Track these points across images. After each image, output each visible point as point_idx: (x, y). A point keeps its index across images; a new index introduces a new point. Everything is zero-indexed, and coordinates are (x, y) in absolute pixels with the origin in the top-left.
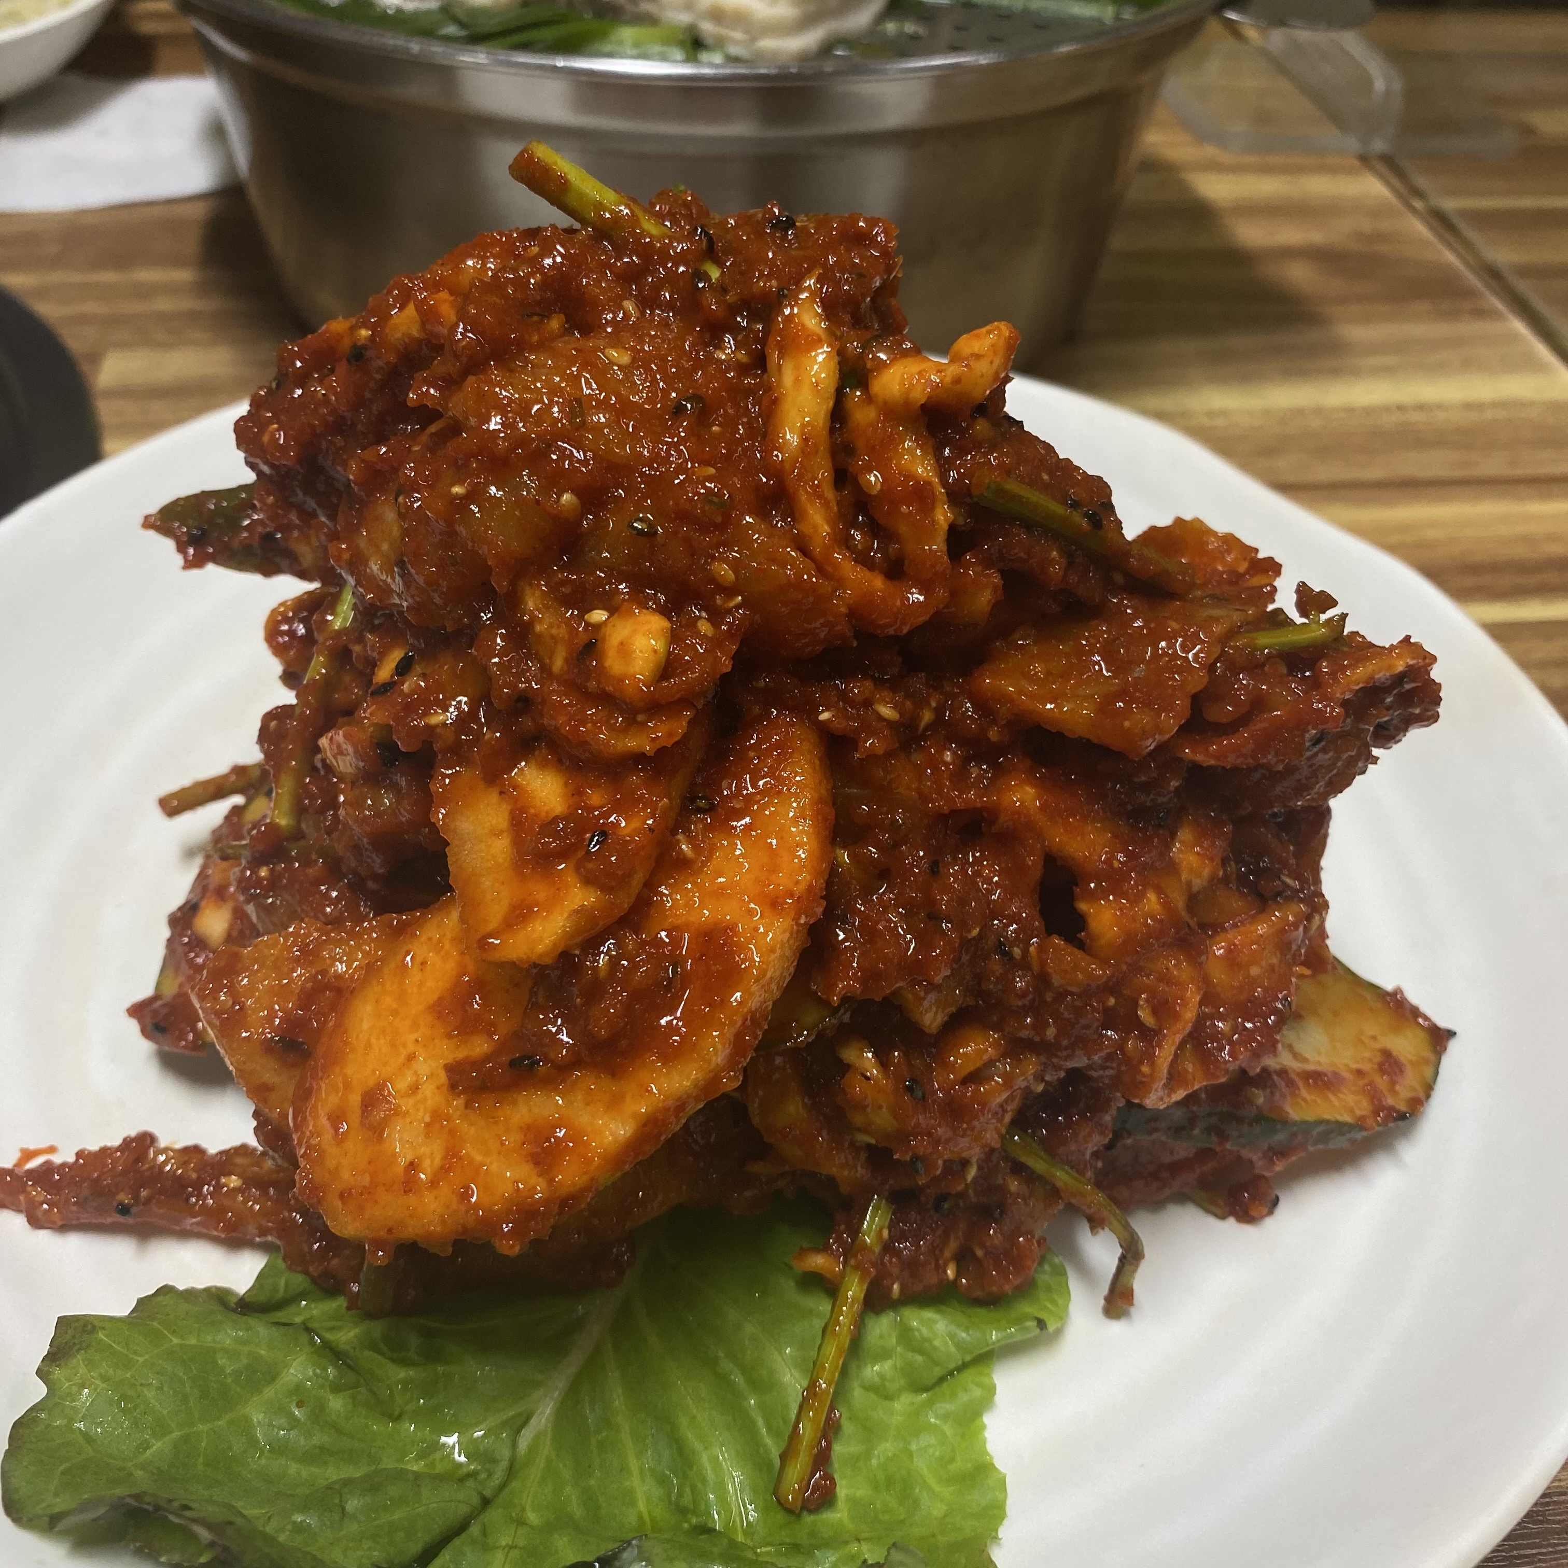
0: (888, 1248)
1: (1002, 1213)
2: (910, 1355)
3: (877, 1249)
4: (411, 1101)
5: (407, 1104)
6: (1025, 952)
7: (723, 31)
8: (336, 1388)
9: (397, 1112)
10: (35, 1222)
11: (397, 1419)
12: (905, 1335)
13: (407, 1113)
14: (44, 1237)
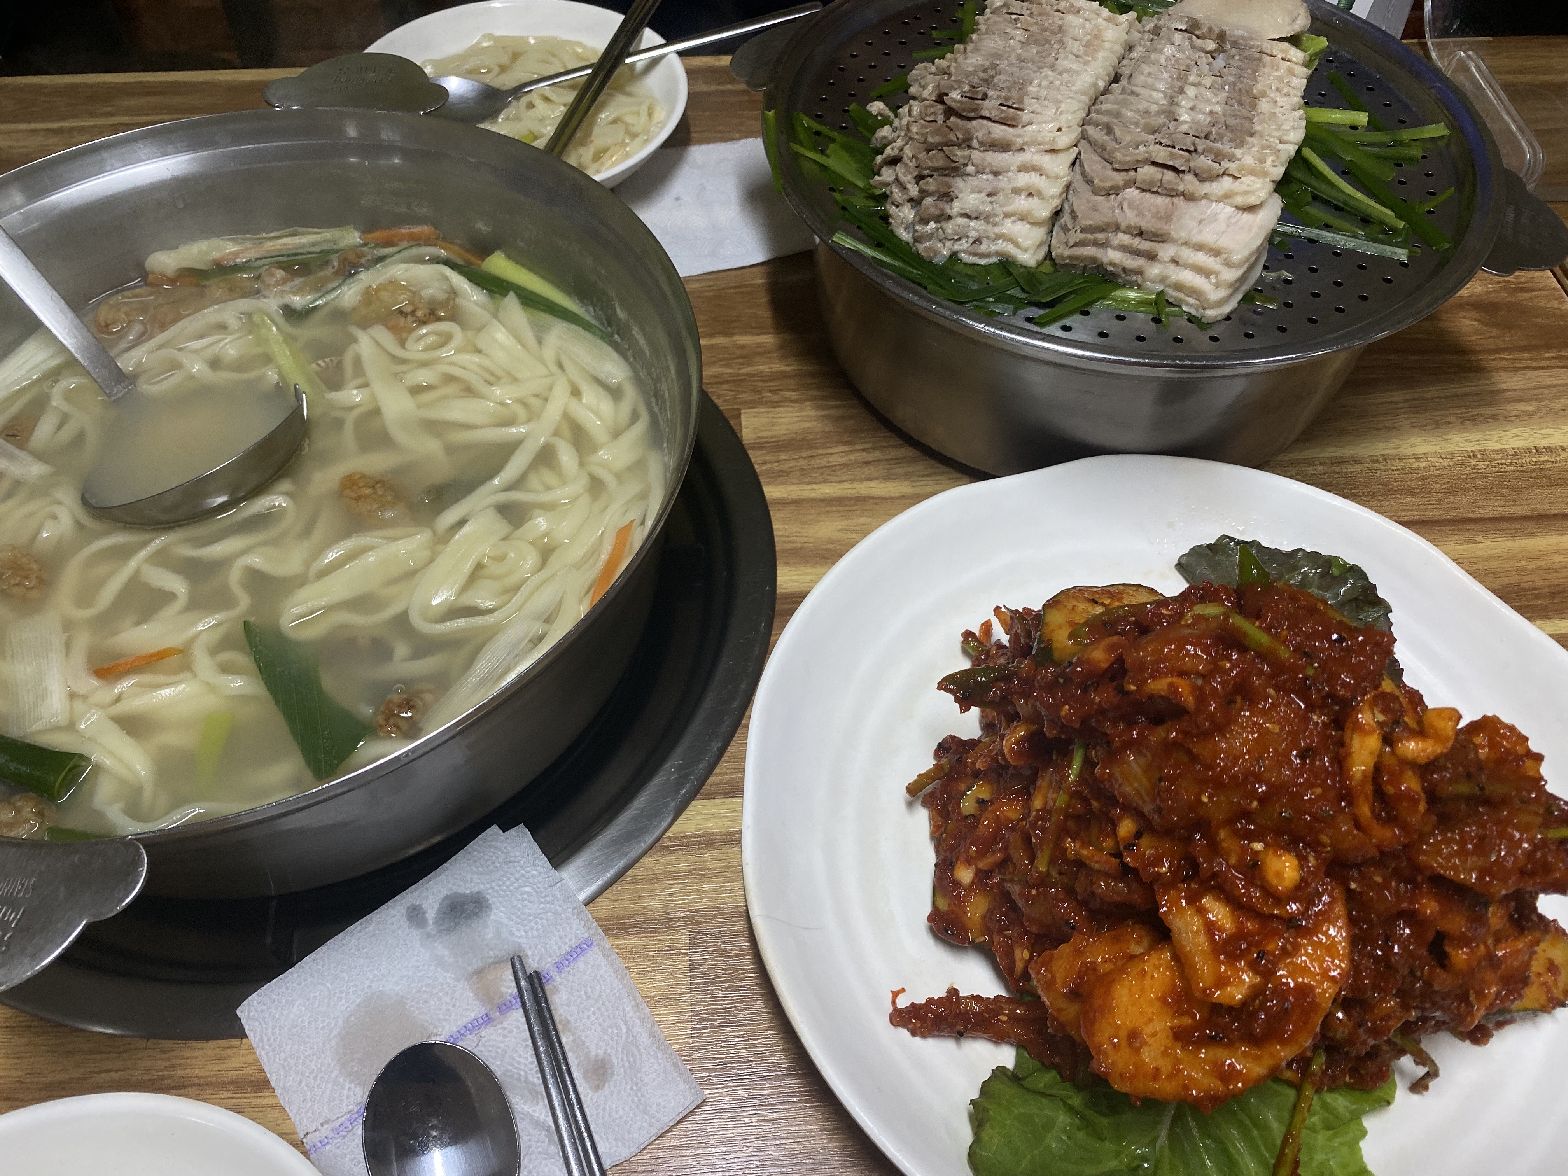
0: (1325, 1072)
1: (1377, 1057)
2: (1327, 1115)
3: (1319, 1073)
4: (1153, 1040)
5: (1151, 1041)
6: (1422, 973)
7: (1181, 296)
8: (1079, 1129)
9: (1145, 1043)
10: (914, 1034)
11: (1103, 1140)
12: (1325, 1106)
13: (1150, 1045)
14: (917, 1039)
